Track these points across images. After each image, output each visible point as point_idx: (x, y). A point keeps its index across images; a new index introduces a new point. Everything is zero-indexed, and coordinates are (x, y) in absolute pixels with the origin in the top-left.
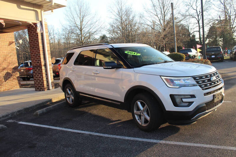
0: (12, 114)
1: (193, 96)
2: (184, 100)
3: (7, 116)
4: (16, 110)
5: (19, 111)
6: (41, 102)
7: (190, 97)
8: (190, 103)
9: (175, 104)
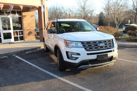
0: (17, 52)
1: (79, 54)
2: (73, 56)
3: (15, 52)
4: (20, 50)
5: (21, 51)
6: (34, 48)
7: (77, 54)
8: (77, 58)
9: (68, 58)
